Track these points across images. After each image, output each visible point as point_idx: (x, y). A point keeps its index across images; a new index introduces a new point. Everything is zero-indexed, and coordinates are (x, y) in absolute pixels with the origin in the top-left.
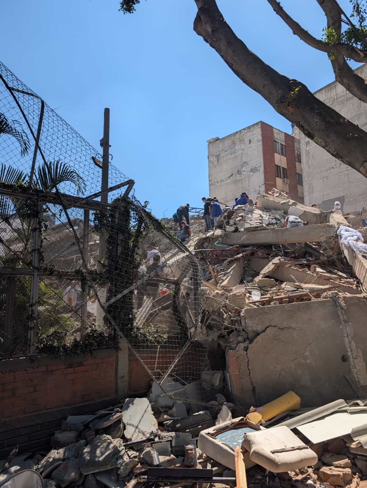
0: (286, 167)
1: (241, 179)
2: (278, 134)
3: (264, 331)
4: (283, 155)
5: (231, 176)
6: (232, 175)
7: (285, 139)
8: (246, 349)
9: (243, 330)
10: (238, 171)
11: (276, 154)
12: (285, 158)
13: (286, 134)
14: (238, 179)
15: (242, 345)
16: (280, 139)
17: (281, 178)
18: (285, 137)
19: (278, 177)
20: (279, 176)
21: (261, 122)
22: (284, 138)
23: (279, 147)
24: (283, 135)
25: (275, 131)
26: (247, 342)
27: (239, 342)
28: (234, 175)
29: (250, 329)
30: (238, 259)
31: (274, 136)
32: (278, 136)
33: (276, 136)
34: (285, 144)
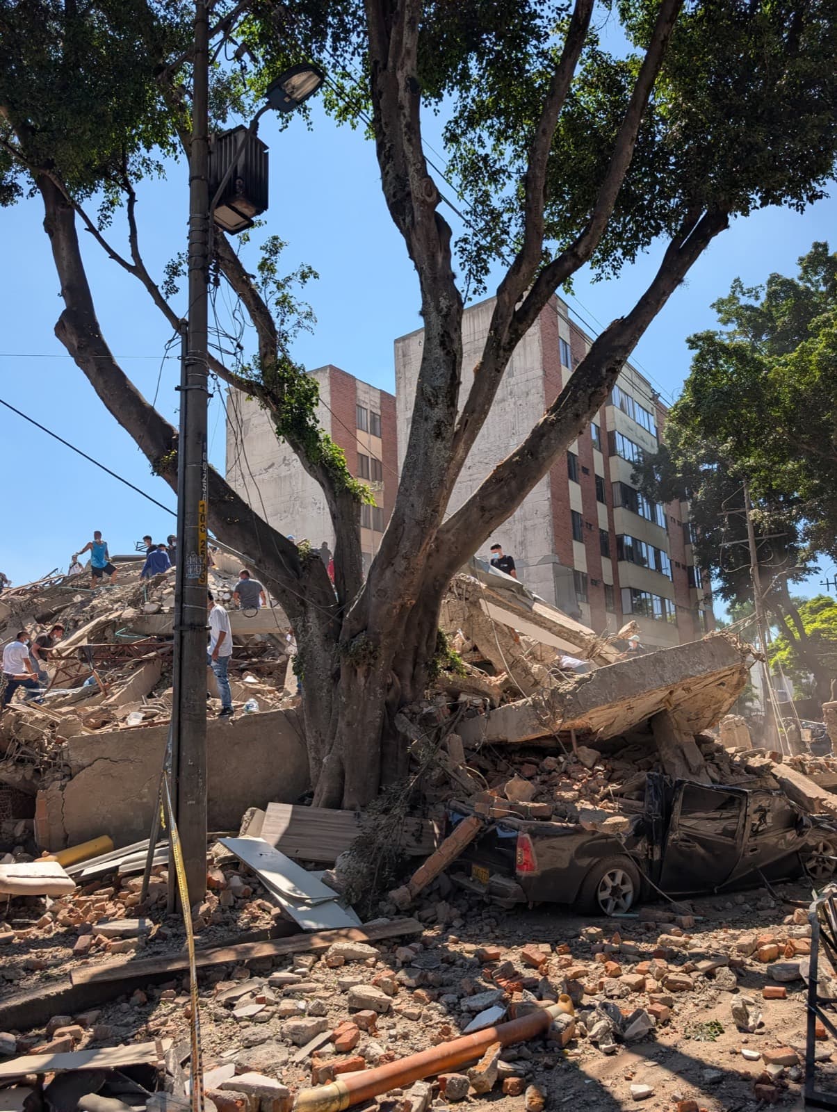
0: (380, 457)
1: (290, 476)
2: (365, 393)
3: (90, 765)
4: (374, 434)
5: (270, 467)
6: (273, 464)
7: (382, 402)
8: (62, 788)
9: (66, 765)
10: (284, 459)
11: (358, 432)
12: (379, 441)
13: (382, 392)
14: (283, 474)
15: (58, 784)
16: (370, 402)
17: (368, 479)
18: (381, 398)
19: (362, 477)
20: (365, 475)
21: (331, 367)
22: (378, 401)
23: (366, 419)
24: (378, 395)
25: (359, 385)
26: (67, 779)
27: (54, 780)
28: (276, 466)
29: (74, 763)
30: (149, 660)
31: (356, 396)
32: (367, 396)
33: (361, 396)
34: (379, 413)
